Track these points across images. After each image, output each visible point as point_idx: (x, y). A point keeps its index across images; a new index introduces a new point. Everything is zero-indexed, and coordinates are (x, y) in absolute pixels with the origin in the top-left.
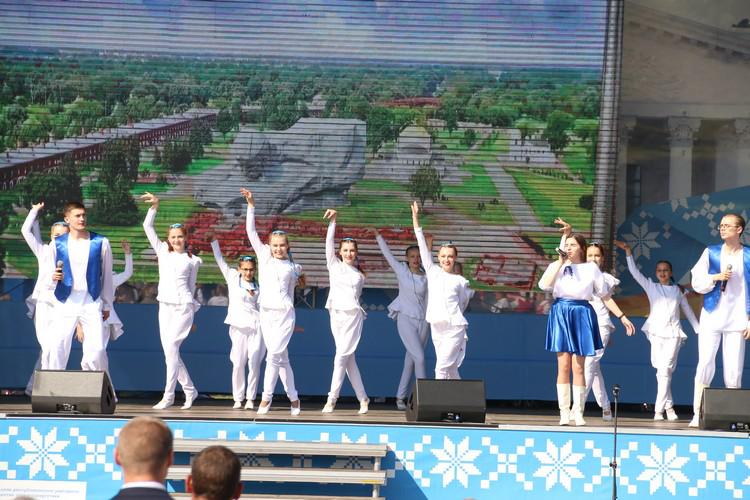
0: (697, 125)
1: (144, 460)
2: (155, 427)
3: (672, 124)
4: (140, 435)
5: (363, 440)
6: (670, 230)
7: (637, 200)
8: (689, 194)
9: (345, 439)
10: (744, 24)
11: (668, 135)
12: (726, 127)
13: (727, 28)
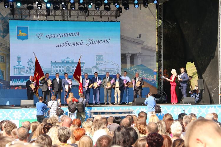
0: (131, 55)
3: (127, 55)
5: (127, 109)
8: (130, 67)
9: (124, 109)
10: (138, 37)
11: (126, 56)
12: (136, 55)
13: (135, 38)
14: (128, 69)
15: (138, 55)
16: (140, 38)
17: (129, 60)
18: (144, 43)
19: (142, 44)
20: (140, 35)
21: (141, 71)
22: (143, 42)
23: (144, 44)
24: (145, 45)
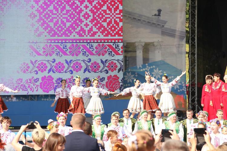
0: (143, 44)
1: (78, 124)
2: (81, 116)
3: (137, 44)
4: (77, 117)
6: (137, 74)
7: (128, 66)
8: (142, 64)
10: (155, 15)
11: (136, 47)
12: (152, 44)
13: (151, 16)
14: (138, 67)
15: (155, 44)
16: (160, 16)
17: (140, 52)
18: (167, 24)
19: (163, 26)
20: (159, 11)
21: (161, 71)
22: (165, 22)
23: (165, 26)
24: (167, 27)
